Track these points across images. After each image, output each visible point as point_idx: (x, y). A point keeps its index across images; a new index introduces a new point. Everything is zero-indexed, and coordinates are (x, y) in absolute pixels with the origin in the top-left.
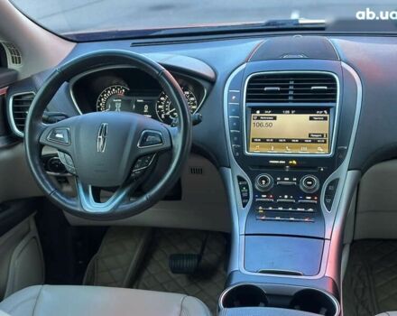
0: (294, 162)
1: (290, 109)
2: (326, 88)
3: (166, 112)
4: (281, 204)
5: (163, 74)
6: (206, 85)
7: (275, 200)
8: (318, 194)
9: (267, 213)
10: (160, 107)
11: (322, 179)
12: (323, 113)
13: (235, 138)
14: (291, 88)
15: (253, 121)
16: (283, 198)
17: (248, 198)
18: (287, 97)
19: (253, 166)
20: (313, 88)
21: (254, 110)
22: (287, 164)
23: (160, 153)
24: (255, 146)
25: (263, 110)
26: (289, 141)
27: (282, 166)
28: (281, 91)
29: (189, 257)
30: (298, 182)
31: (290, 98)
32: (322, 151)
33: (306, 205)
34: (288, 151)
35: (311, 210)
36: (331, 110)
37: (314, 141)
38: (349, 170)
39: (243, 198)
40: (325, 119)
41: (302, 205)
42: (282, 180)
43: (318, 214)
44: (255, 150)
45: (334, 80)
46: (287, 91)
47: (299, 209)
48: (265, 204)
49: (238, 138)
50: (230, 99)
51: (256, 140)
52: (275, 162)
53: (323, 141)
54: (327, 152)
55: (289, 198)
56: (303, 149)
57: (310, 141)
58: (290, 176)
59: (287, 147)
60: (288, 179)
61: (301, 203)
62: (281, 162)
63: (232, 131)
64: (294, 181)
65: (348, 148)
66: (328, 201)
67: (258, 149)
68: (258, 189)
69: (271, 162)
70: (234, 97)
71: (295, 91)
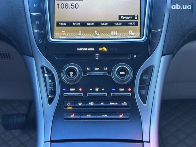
0: (105, 49)
7: (85, 94)
8: (131, 84)
9: (77, 110)
13: (37, 23)
15: (56, 2)
16: (94, 91)
17: (53, 92)
19: (59, 55)
22: (97, 51)
24: (60, 32)
26: (97, 24)
27: (91, 54)
30: (110, 73)
33: (120, 99)
35: (125, 104)
37: (125, 24)
38: (162, 55)
39: (49, 93)
41: (114, 99)
42: (92, 70)
44: (60, 36)
47: (111, 104)
48: (74, 99)
49: (40, 22)
51: (62, 24)
52: (83, 49)
53: (134, 23)
54: (139, 37)
55: (100, 91)
56: (113, 33)
57: (120, 24)
58: (101, 64)
59: (96, 32)
60: (98, 69)
61: (113, 96)
62: (89, 49)
63: (34, 14)
64: (106, 71)
65: (161, 30)
66: (143, 92)
67: (64, 34)
68: (66, 82)
69: (78, 49)
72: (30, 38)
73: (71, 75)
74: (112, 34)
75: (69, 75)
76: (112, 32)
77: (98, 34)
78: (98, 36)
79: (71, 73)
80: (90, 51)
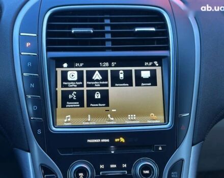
0: (122, 140)
2: (153, 29)
12: (153, 65)
13: (35, 108)
14: (108, 29)
18: (103, 42)
20: (136, 30)
21: (59, 62)
22: (112, 142)
24: (64, 116)
25: (71, 62)
27: (105, 147)
28: (95, 34)
31: (109, 44)
32: (155, 119)
36: (164, 61)
38: (193, 145)
42: (107, 168)
44: (65, 123)
46: (103, 34)
49: (39, 107)
50: (22, 48)
52: (95, 141)
54: (163, 121)
56: (131, 117)
58: (118, 159)
59: (109, 116)
60: (115, 166)
62: (103, 141)
64: (124, 169)
65: (190, 114)
67: (69, 120)
69: (89, 141)
70: (28, 44)
71: (113, 34)
72: (24, 126)
73: (81, 177)
74: (129, 118)
75: (78, 177)
76: (129, 116)
77: (112, 119)
78: (112, 121)
79: (81, 175)
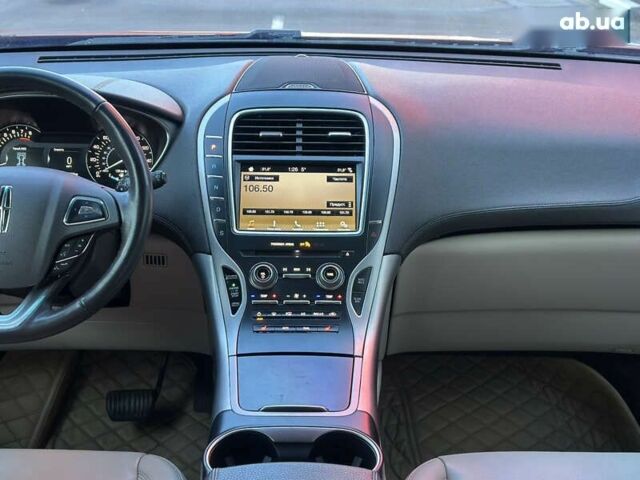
0: (308, 244)
1: (299, 165)
2: (349, 134)
3: (103, 168)
4: (290, 307)
5: (103, 108)
6: (168, 126)
7: (281, 301)
8: (343, 290)
9: (268, 321)
10: (92, 159)
11: (348, 268)
12: (347, 172)
13: (218, 209)
14: (299, 133)
15: (243, 183)
16: (292, 298)
17: (239, 299)
18: (294, 146)
19: (246, 251)
20: (330, 134)
21: (245, 166)
22: (297, 246)
23: (99, 232)
24: (248, 221)
25: (258, 166)
26: (298, 212)
27: (289, 251)
28: (284, 138)
29: (138, 393)
30: (313, 274)
31: (299, 149)
32: (346, 227)
33: (326, 308)
34: (298, 228)
35: (333, 314)
36: (358, 167)
37: (335, 213)
38: (384, 254)
39: (232, 300)
40: (350, 180)
41: (320, 308)
42: (291, 271)
43: (343, 320)
44: (248, 227)
45: (360, 123)
46: (294, 138)
47: (315, 314)
48: (266, 308)
49: (222, 209)
50: (207, 149)
51: (250, 212)
52: (279, 244)
53: (348, 213)
54: (354, 229)
55: (300, 298)
56: (319, 224)
57: (329, 212)
58: (302, 264)
59: (296, 222)
60: (298, 269)
61: (318, 305)
62: (287, 244)
63: (212, 198)
64: (308, 273)
65: (383, 222)
66: (358, 300)
67: (253, 224)
68: (255, 285)
69: (273, 244)
70: (213, 146)
71: (305, 139)
73: (263, 277)
74: (318, 226)
75: (260, 276)
77: (299, 226)
79: (263, 274)
80: (288, 247)
